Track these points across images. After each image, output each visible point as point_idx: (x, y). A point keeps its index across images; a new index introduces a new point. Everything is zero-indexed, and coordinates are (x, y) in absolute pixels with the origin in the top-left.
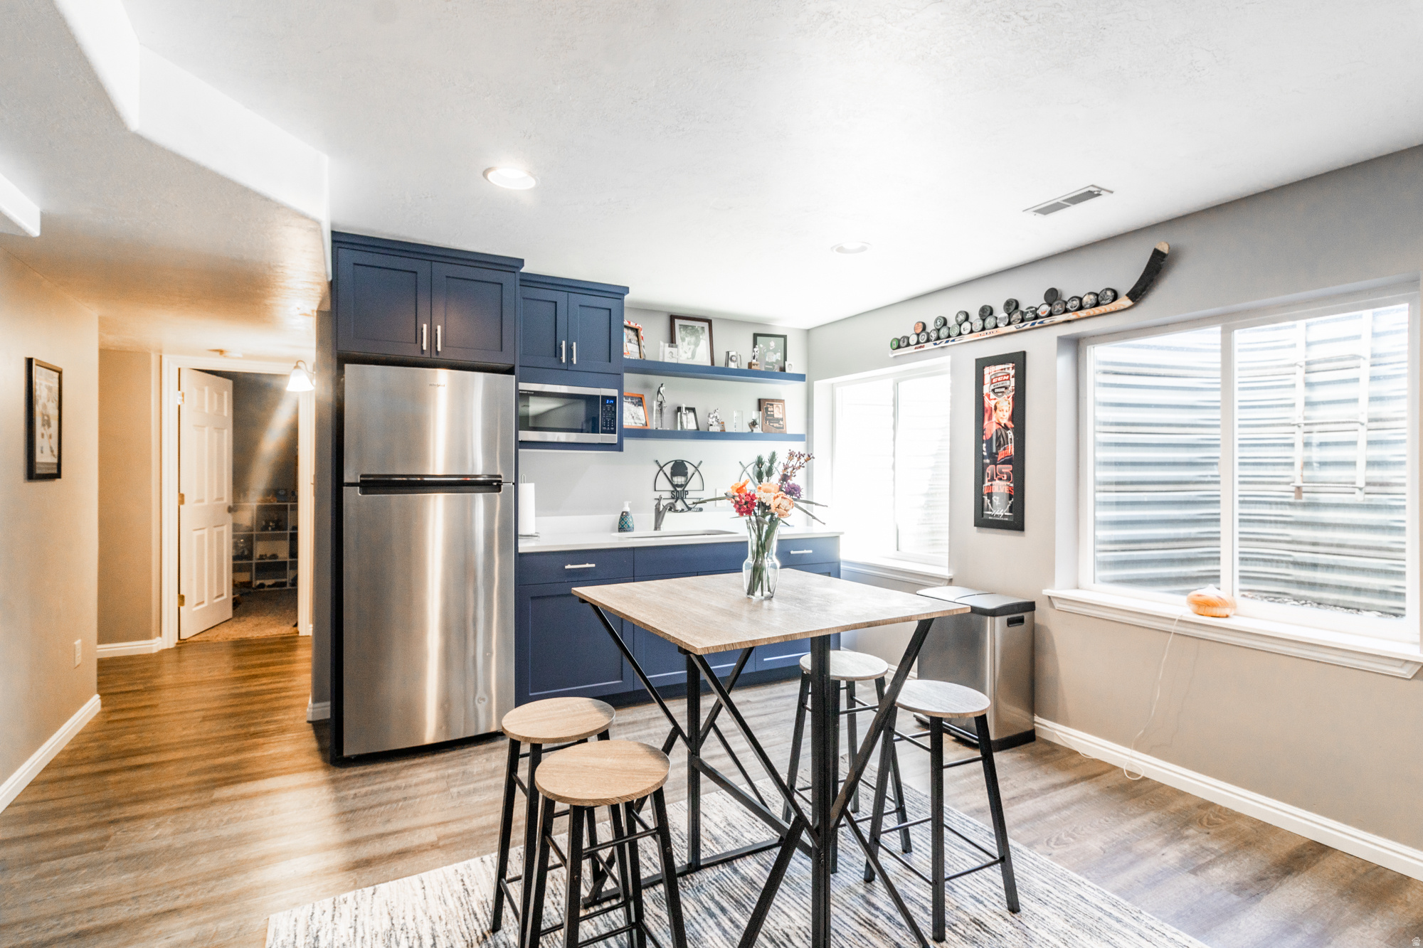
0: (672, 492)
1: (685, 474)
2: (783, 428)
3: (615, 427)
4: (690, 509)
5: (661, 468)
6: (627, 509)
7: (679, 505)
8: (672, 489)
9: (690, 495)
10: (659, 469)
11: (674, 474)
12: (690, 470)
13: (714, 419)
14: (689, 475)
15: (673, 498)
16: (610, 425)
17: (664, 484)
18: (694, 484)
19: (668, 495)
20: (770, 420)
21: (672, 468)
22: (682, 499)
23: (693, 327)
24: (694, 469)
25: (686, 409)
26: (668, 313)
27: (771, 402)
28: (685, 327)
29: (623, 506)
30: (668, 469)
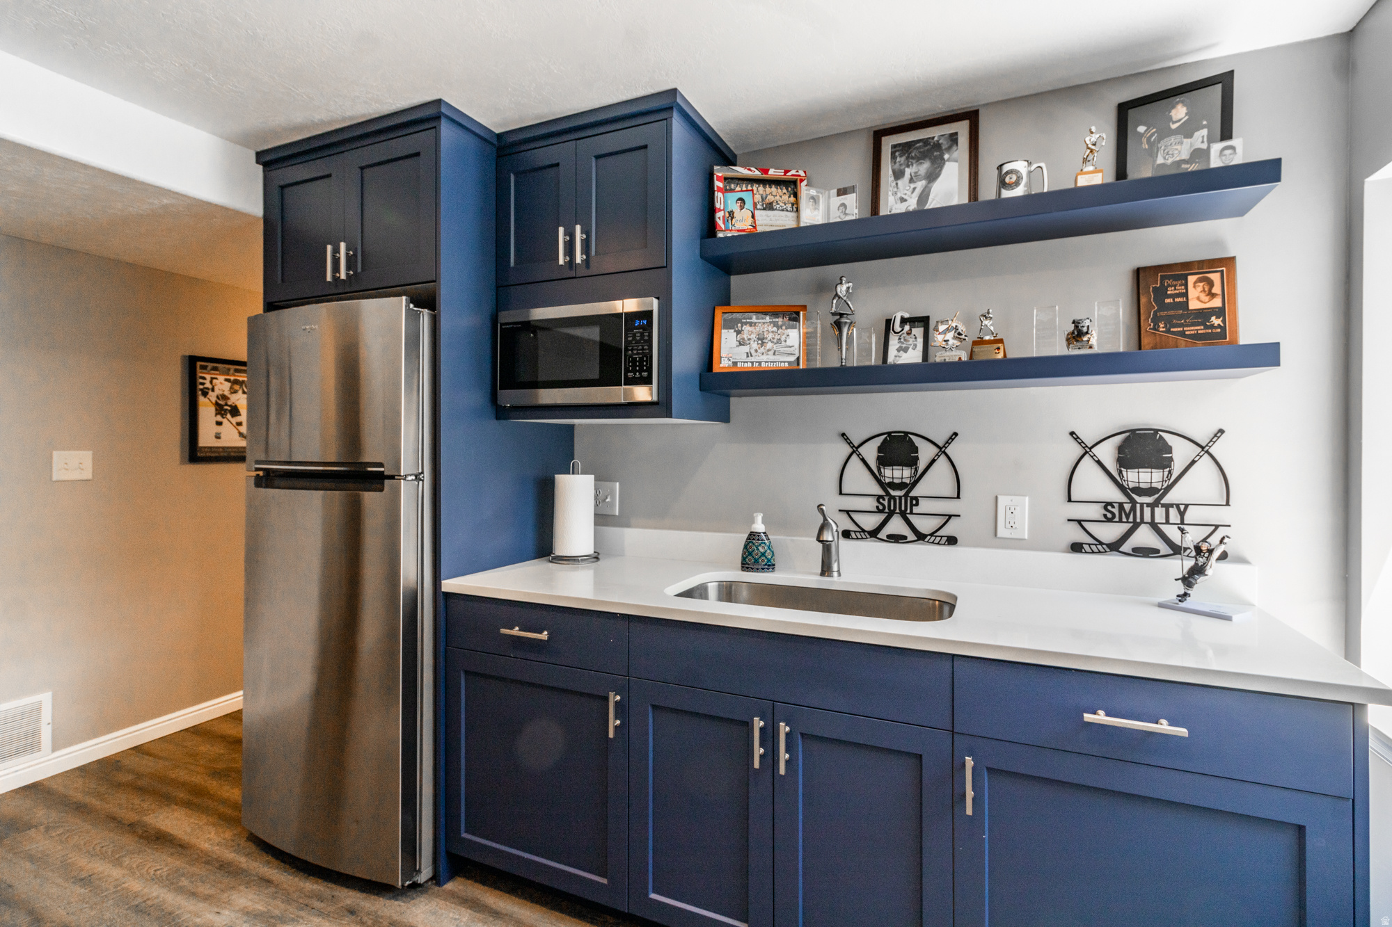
0: (879, 498)
1: (912, 462)
2: (1223, 335)
3: (650, 370)
4: (921, 537)
5: (855, 450)
6: (759, 527)
7: (896, 525)
8: (881, 492)
9: (924, 506)
10: (849, 450)
11: (883, 461)
12: (925, 452)
13: (950, 336)
14: (922, 465)
15: (880, 511)
16: (641, 366)
17: (860, 480)
18: (936, 481)
19: (870, 504)
20: (1169, 322)
21: (880, 449)
22: (903, 515)
23: (926, 142)
24: (935, 450)
25: (904, 321)
26: (868, 129)
27: (1178, 272)
28: (905, 148)
29: (753, 521)
30: (870, 452)
